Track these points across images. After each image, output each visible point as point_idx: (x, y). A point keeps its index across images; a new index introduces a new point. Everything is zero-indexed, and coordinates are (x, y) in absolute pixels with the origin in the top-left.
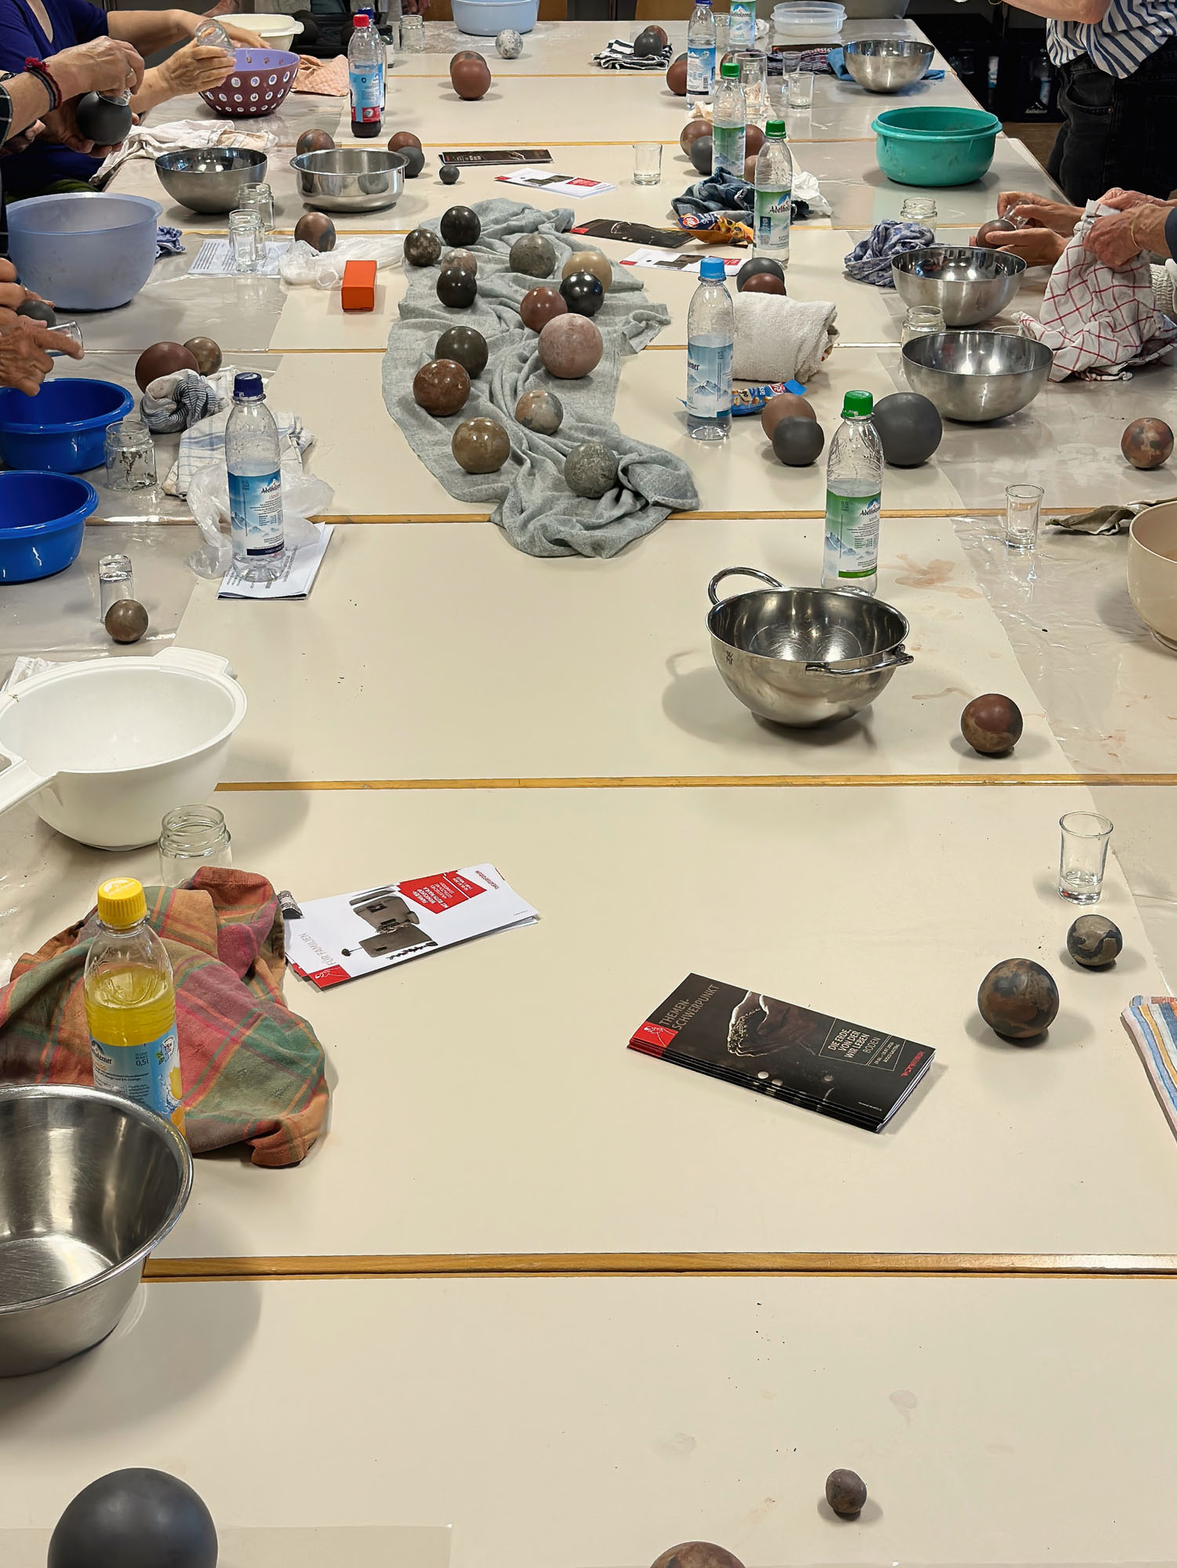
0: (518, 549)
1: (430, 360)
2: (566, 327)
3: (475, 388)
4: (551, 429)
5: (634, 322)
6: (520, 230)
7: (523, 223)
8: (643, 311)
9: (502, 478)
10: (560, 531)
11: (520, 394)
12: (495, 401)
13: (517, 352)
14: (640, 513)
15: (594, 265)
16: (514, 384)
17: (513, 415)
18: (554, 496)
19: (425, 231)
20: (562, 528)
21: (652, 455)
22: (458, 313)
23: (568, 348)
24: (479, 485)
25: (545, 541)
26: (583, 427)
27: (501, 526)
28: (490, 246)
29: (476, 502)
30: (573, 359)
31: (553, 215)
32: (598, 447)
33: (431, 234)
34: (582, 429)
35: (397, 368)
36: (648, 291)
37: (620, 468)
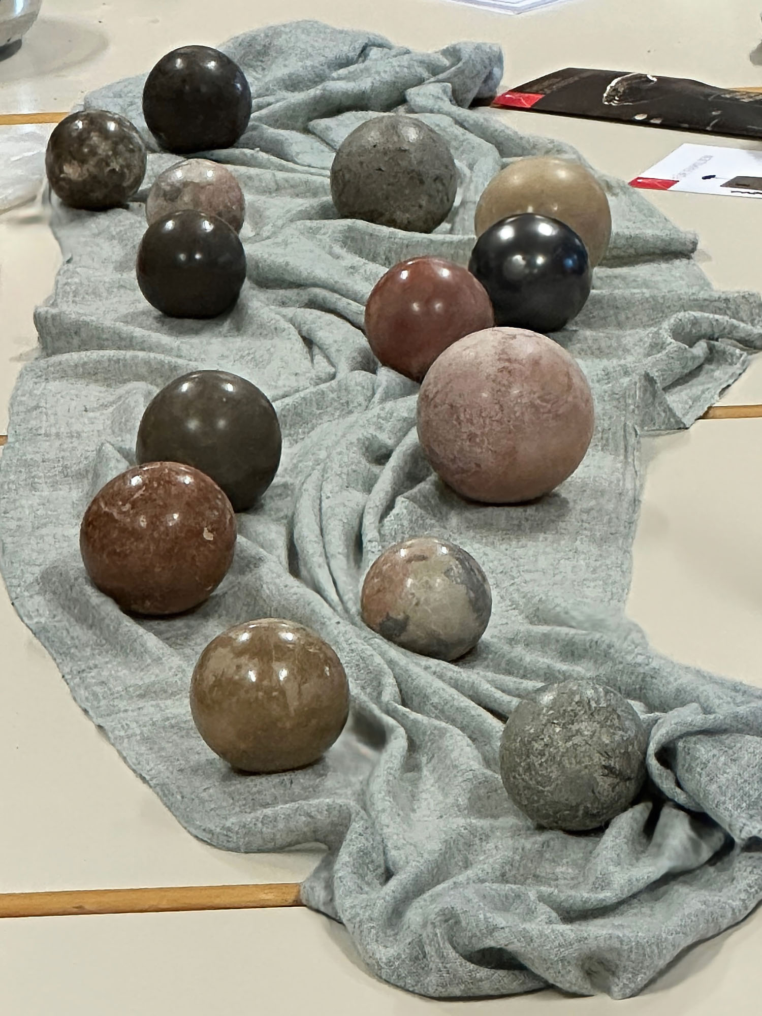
0: (380, 978)
1: (123, 466)
2: (490, 368)
3: (246, 537)
4: (461, 642)
5: (674, 345)
6: (359, 103)
7: (365, 84)
8: (698, 314)
9: (330, 782)
10: (495, 928)
11: (373, 551)
12: (304, 572)
13: (360, 433)
14: (711, 870)
15: (560, 192)
16: (355, 523)
17: (354, 609)
18: (473, 831)
19: (103, 116)
20: (500, 920)
21: (738, 709)
22: (196, 332)
23: (500, 422)
24: (266, 805)
25: (452, 954)
26: (545, 635)
27: (334, 918)
28: (277, 150)
29: (260, 851)
30: (512, 453)
31: (446, 62)
32: (590, 693)
33: (119, 122)
34: (544, 642)
35: (33, 487)
36: (709, 258)
37: (652, 748)
